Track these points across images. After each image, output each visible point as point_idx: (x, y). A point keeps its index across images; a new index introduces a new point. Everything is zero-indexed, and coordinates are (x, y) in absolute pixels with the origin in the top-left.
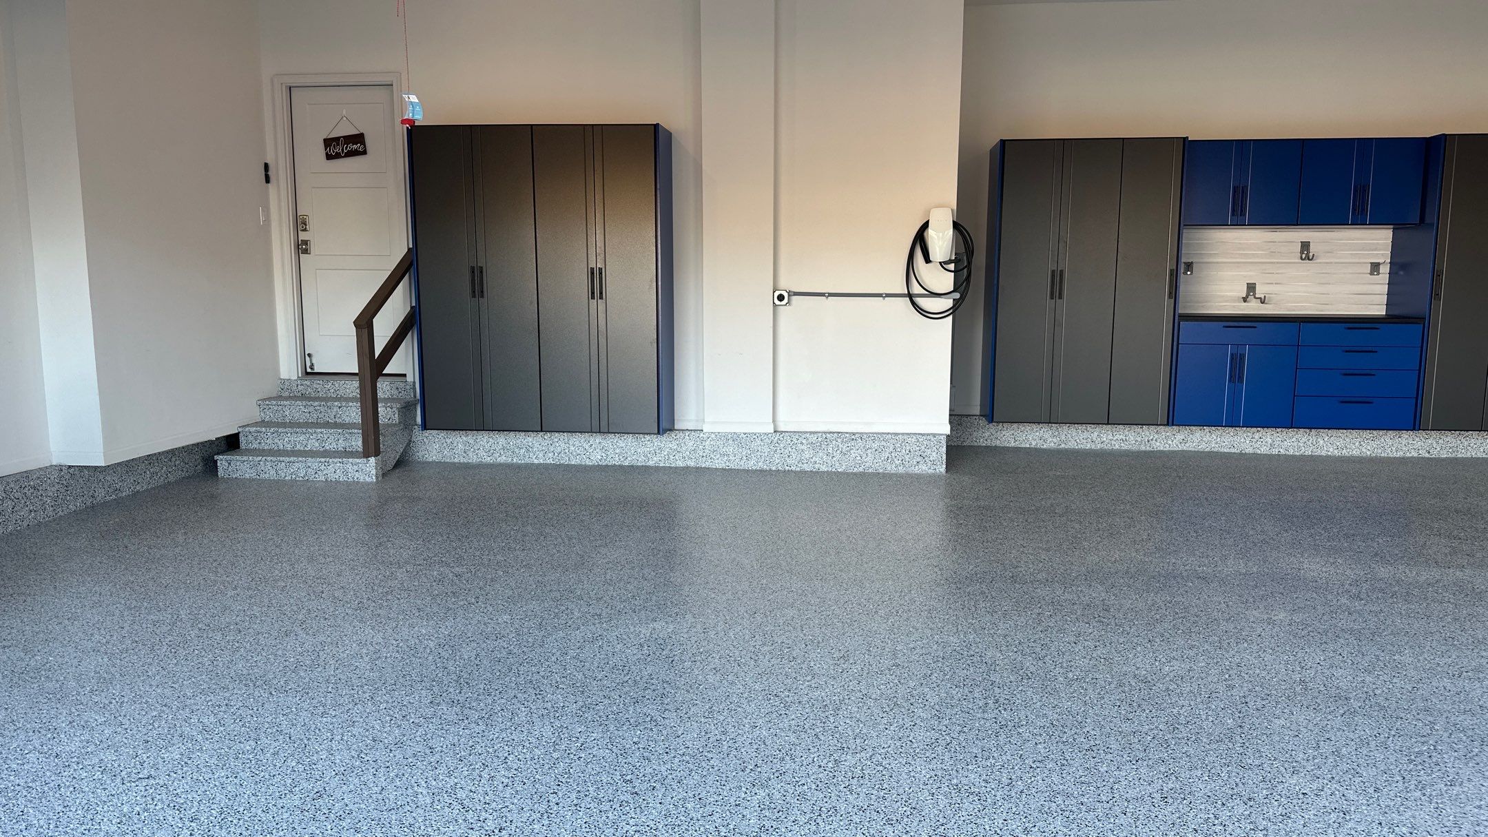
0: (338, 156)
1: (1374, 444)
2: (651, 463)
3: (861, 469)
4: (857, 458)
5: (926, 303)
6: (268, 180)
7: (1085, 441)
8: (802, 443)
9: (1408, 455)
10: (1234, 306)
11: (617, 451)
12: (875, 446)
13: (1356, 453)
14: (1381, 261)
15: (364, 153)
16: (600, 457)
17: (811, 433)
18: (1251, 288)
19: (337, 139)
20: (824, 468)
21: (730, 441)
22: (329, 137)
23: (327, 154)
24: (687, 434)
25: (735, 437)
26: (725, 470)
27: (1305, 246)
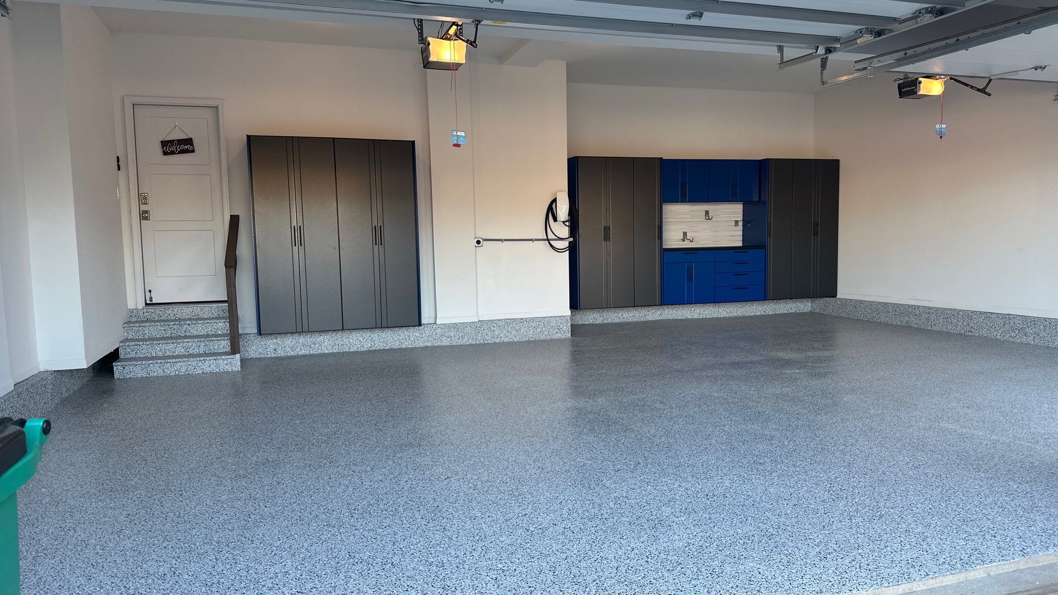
0: (173, 153)
1: (742, 310)
2: (403, 346)
3: (527, 339)
4: (525, 333)
5: (556, 244)
6: (119, 169)
7: (615, 318)
8: (494, 327)
9: (757, 314)
10: (678, 244)
11: (382, 340)
12: (534, 325)
13: (735, 315)
14: (739, 219)
15: (193, 151)
16: (370, 345)
17: (499, 320)
18: (685, 234)
19: (172, 142)
20: (506, 340)
21: (452, 329)
22: (164, 140)
23: (164, 151)
24: (426, 326)
25: (455, 326)
26: (450, 346)
27: (707, 213)
